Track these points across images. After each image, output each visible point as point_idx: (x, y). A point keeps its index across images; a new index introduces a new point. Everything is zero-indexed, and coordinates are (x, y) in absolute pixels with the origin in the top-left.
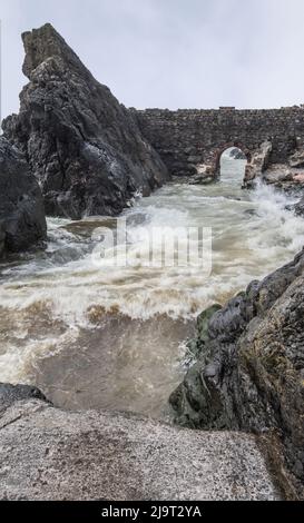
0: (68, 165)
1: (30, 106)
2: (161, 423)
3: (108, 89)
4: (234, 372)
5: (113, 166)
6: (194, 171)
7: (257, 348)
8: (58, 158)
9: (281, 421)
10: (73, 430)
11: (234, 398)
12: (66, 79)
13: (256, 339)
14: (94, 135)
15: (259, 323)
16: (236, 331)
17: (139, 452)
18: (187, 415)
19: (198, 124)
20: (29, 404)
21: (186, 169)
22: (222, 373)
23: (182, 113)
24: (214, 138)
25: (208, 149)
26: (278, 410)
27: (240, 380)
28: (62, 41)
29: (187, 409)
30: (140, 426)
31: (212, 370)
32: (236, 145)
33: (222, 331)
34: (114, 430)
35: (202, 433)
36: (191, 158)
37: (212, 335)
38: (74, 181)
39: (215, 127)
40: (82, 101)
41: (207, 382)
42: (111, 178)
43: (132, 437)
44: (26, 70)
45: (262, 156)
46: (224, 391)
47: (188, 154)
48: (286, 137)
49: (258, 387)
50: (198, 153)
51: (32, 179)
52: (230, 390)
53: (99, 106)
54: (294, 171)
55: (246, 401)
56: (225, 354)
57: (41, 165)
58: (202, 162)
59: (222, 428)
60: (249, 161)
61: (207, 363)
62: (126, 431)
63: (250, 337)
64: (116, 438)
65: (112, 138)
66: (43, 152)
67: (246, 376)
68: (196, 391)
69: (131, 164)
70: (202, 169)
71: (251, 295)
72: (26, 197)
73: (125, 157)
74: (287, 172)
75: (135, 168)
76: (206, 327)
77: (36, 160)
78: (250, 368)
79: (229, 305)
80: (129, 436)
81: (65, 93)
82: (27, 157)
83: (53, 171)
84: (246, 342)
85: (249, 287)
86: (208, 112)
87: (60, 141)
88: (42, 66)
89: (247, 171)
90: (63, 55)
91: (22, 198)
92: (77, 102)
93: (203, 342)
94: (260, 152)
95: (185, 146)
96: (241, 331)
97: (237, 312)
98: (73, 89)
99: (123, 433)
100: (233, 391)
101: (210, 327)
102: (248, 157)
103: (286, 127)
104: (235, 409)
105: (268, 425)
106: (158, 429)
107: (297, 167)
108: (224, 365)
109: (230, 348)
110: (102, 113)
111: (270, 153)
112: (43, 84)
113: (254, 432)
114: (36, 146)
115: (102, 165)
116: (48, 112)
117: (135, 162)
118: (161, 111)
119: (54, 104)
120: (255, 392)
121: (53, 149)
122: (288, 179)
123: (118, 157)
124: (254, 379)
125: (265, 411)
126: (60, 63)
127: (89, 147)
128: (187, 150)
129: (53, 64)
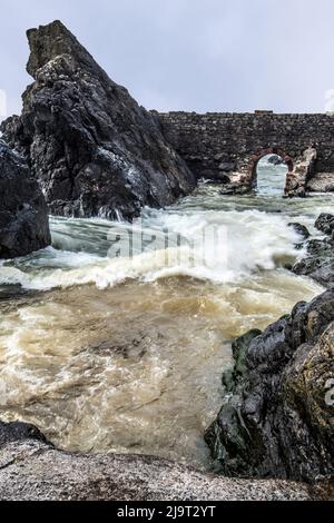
0: (77, 172)
1: (34, 107)
2: (190, 469)
3: (125, 90)
4: (280, 408)
5: (131, 173)
6: (226, 180)
7: (307, 380)
8: (65, 163)
10: (80, 477)
11: (279, 439)
12: (77, 79)
13: (305, 369)
14: (107, 138)
15: (308, 350)
16: (280, 359)
18: (222, 460)
19: (229, 129)
20: (25, 446)
22: (264, 410)
23: (211, 116)
24: (249, 144)
25: (243, 155)
27: (286, 419)
28: (74, 39)
29: (222, 452)
30: (163, 473)
31: (251, 405)
32: (275, 151)
33: (264, 360)
34: (131, 477)
35: (242, 481)
36: (222, 166)
37: (251, 364)
38: (84, 188)
39: (250, 133)
40: (95, 102)
41: (246, 420)
42: (128, 186)
43: (153, 487)
44: (31, 69)
45: (306, 164)
46: (266, 431)
47: (219, 161)
49: (309, 426)
50: (231, 160)
51: (35, 186)
52: (275, 430)
53: (116, 108)
55: (295, 442)
56: (268, 387)
57: (45, 172)
58: (235, 170)
59: (266, 476)
60: (291, 169)
61: (245, 397)
62: (147, 479)
63: (298, 367)
64: (134, 488)
65: (130, 142)
66: (48, 157)
67: (294, 414)
68: (232, 432)
69: (151, 171)
70: (236, 178)
71: (298, 319)
72: (27, 206)
73: (145, 163)
75: (157, 176)
76: (243, 355)
77: (40, 165)
78: (299, 403)
79: (271, 330)
80: (150, 485)
81: (75, 93)
82: (29, 162)
83: (59, 178)
84: (294, 372)
85: (295, 309)
86: (241, 116)
87: (69, 145)
89: (288, 180)
90: (73, 53)
91: (21, 207)
92: (89, 104)
93: (240, 373)
94: (304, 160)
95: (216, 152)
96: (287, 360)
97: (281, 337)
98: (85, 89)
99: (142, 482)
100: (278, 431)
101: (249, 356)
102: (290, 164)
104: (282, 452)
105: (322, 472)
108: (266, 400)
109: (274, 380)
110: (119, 115)
111: (315, 161)
112: (50, 84)
113: (306, 480)
114: (39, 150)
115: (119, 172)
116: (56, 114)
117: (156, 169)
118: (186, 114)
119: (63, 105)
120: (305, 432)
121: (59, 154)
123: (137, 164)
124: (305, 416)
125: (319, 454)
126: (70, 62)
127: (103, 151)
128: (218, 156)
129: (63, 63)
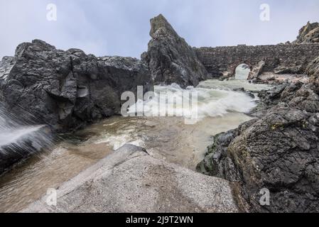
1: (151, 48)
4: (226, 158)
5: (183, 72)
6: (222, 75)
8: (160, 68)
9: (242, 178)
10: (155, 163)
11: (224, 168)
12: (166, 36)
14: (176, 59)
16: (228, 142)
17: (178, 176)
19: (225, 53)
20: (141, 153)
21: (217, 74)
22: (220, 158)
23: (218, 48)
24: (233, 59)
26: (242, 174)
28: (166, 21)
32: (245, 62)
33: (223, 141)
36: (220, 69)
37: (219, 143)
38: (166, 77)
39: (234, 55)
40: (172, 45)
41: (213, 161)
42: (181, 77)
43: (176, 170)
44: (151, 34)
45: (259, 68)
46: (220, 165)
47: (219, 67)
48: (273, 59)
50: (225, 67)
51: (150, 77)
52: (223, 165)
53: (180, 47)
54: (276, 76)
55: (229, 169)
56: (223, 151)
57: (154, 72)
58: (226, 70)
60: (251, 70)
66: (155, 66)
67: (230, 159)
68: (208, 164)
70: (226, 74)
73: (188, 68)
74: (272, 76)
75: (193, 73)
77: (153, 69)
82: (149, 68)
83: (158, 74)
86: (231, 47)
87: (162, 62)
88: (157, 32)
90: (166, 27)
93: (215, 146)
94: (258, 66)
97: (231, 135)
98: (169, 40)
101: (218, 140)
102: (251, 68)
103: (274, 53)
104: (224, 172)
106: (187, 170)
107: (279, 73)
108: (221, 155)
109: (225, 149)
111: (263, 67)
112: (157, 39)
115: (179, 72)
116: (159, 50)
117: (193, 70)
120: (233, 166)
121: (159, 65)
122: (273, 79)
123: (186, 68)
124: (233, 161)
126: (164, 30)
127: (174, 64)
128: (219, 65)
129: (162, 30)
